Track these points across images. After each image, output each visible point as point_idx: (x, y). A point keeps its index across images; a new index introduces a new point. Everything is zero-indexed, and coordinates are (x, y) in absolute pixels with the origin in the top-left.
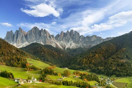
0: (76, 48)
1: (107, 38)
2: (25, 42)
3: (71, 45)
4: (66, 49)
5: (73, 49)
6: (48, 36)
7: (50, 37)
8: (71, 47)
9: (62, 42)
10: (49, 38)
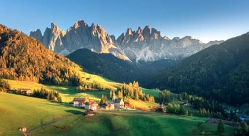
0: (154, 59)
1: (211, 42)
2: (63, 49)
3: (145, 55)
4: (137, 61)
5: (150, 62)
6: (105, 38)
7: (107, 39)
8: (146, 59)
9: (129, 48)
10: (105, 42)
